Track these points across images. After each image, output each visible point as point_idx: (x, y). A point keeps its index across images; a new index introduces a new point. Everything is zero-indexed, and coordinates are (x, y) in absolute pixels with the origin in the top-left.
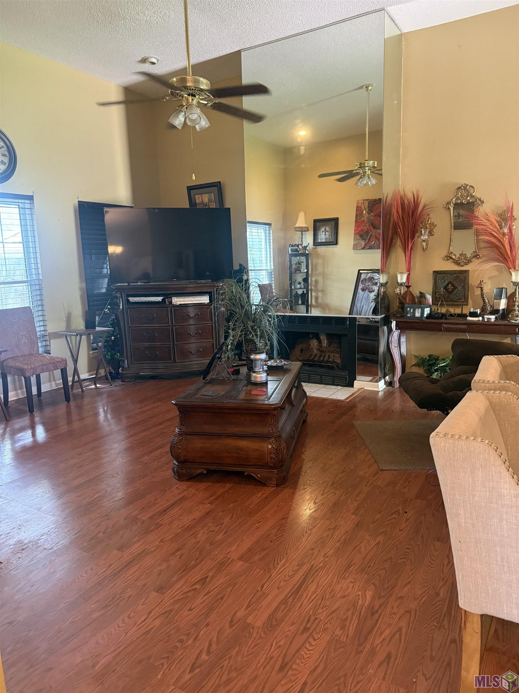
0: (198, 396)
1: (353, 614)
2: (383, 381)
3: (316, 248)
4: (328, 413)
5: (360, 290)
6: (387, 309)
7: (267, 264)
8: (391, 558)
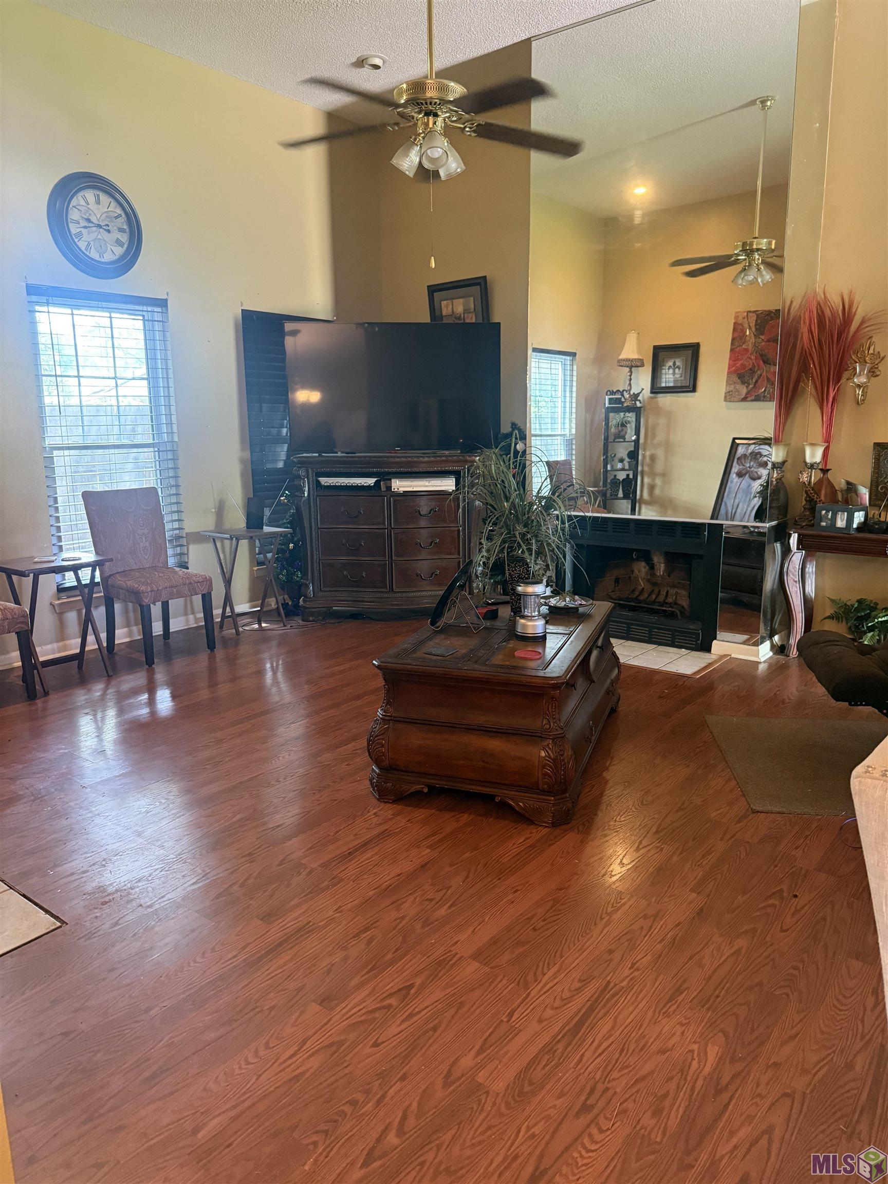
0: (419, 654)
1: (678, 1087)
2: (767, 645)
3: (656, 398)
4: (660, 697)
5: (733, 476)
6: (784, 510)
7: (564, 426)
8: (760, 984)
